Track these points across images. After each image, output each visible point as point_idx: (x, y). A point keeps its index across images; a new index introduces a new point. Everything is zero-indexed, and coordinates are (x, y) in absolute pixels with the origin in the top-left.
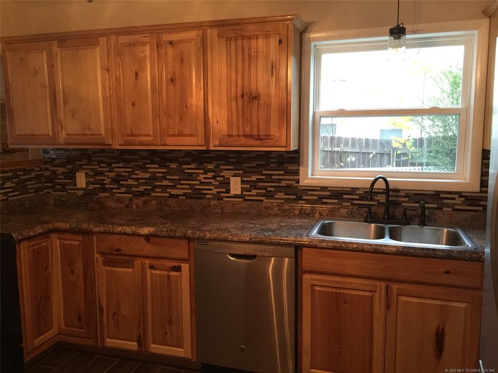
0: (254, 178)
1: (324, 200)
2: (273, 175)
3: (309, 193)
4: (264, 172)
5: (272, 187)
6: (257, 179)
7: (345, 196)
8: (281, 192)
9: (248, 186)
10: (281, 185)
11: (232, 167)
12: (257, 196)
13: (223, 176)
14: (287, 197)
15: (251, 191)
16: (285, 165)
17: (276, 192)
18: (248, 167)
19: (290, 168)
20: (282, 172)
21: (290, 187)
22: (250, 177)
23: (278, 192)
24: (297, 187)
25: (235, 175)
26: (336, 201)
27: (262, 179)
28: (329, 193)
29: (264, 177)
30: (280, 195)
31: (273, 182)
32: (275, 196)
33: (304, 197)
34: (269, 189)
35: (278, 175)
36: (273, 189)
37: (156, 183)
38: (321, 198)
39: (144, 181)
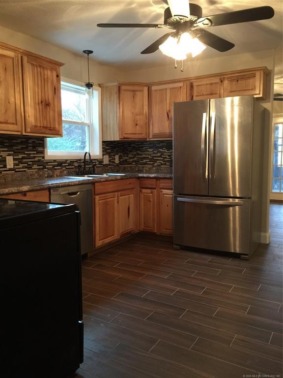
0: (20, 156)
1: (55, 168)
2: (31, 154)
3: (49, 164)
4: (26, 152)
5: (31, 161)
6: (22, 157)
7: (63, 165)
8: (35, 164)
9: (17, 162)
10: (35, 160)
11: (6, 149)
12: (23, 168)
14: (38, 167)
15: (19, 165)
16: (37, 148)
17: (33, 165)
18: (17, 149)
19: (39, 150)
21: (40, 161)
22: (18, 156)
24: (43, 161)
25: (9, 155)
26: (60, 167)
27: (25, 157)
28: (57, 163)
29: (25, 156)
30: (35, 166)
31: (31, 159)
32: (33, 167)
33: (47, 167)
34: (29, 163)
35: (33, 154)
36: (31, 163)
38: (54, 166)
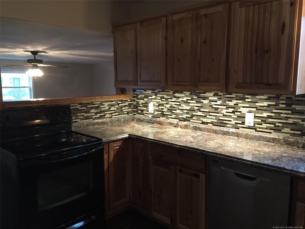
0: (265, 115)
4: (274, 111)
5: (279, 123)
6: (267, 116)
8: (287, 128)
9: (260, 121)
10: (288, 122)
11: (248, 105)
12: (266, 129)
13: (240, 112)
14: (293, 132)
15: (262, 124)
16: (293, 106)
18: (260, 106)
20: (290, 112)
21: (296, 124)
22: (262, 114)
23: (285, 127)
25: (250, 112)
27: (271, 116)
29: (273, 115)
30: (287, 130)
31: (281, 119)
32: (283, 131)
34: (277, 124)
35: (286, 114)
37: (194, 114)
39: (186, 111)
